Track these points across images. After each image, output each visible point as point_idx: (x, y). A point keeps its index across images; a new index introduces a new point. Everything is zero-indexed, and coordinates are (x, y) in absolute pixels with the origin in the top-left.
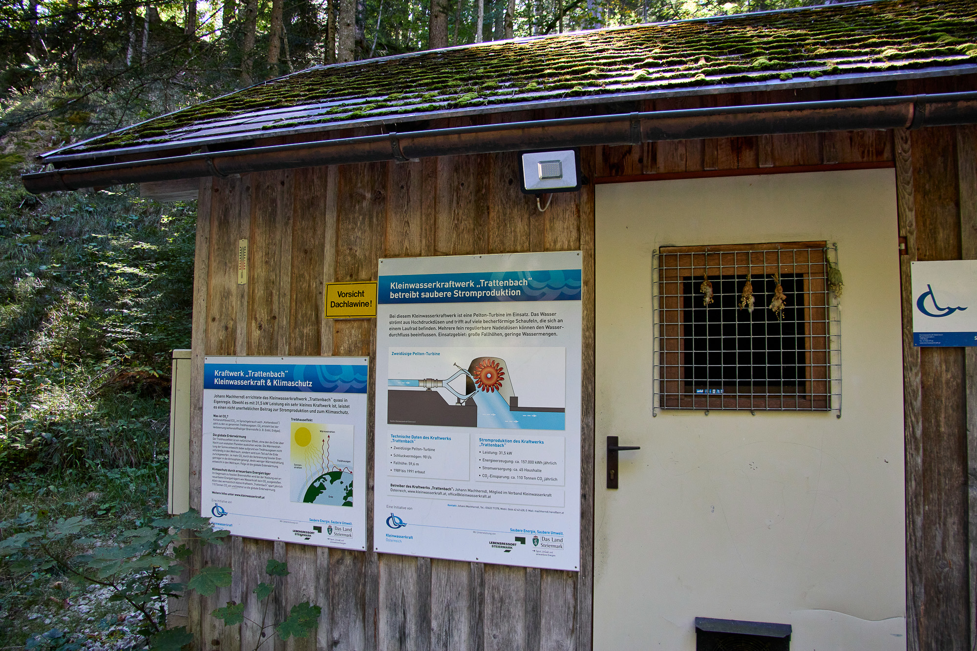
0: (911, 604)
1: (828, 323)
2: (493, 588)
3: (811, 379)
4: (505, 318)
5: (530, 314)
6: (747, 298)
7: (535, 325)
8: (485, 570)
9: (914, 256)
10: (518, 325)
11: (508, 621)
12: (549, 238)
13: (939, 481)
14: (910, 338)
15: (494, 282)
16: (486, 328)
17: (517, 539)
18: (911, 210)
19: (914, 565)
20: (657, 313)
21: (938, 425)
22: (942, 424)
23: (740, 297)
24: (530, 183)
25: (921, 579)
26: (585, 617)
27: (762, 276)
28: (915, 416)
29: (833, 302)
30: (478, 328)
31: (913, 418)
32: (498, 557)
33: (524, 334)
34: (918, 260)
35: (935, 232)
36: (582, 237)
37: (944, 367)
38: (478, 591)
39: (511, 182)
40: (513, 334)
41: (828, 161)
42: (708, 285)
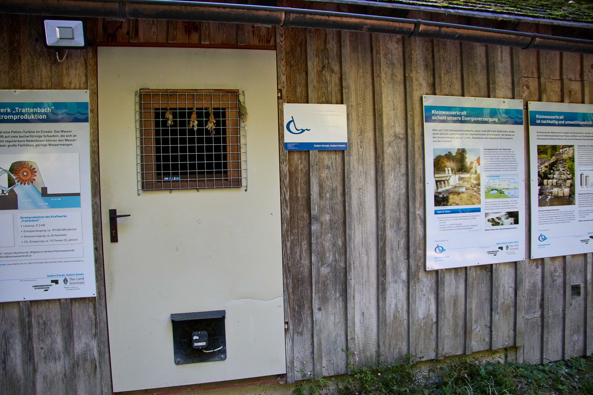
0: (285, 289)
1: (240, 137)
2: (38, 316)
3: (230, 169)
4: (35, 134)
5: (53, 131)
6: (193, 122)
7: (57, 139)
8: (31, 305)
9: (285, 100)
10: (45, 139)
11: (50, 337)
12: (66, 80)
13: (298, 223)
14: (283, 146)
15: (26, 109)
16: (21, 141)
17: (52, 281)
18: (284, 75)
19: (287, 268)
20: (138, 131)
21: (297, 193)
22: (299, 192)
23: (189, 121)
24: (50, 41)
25: (290, 275)
26: (103, 325)
27: (202, 109)
28: (286, 188)
29: (242, 125)
30: (15, 141)
31: (285, 190)
32: (41, 295)
33: (50, 145)
34: (287, 103)
35: (296, 88)
36: (89, 81)
37: (300, 161)
38: (27, 320)
39: (37, 40)
40: (42, 145)
41: (241, 43)
42: (170, 113)
